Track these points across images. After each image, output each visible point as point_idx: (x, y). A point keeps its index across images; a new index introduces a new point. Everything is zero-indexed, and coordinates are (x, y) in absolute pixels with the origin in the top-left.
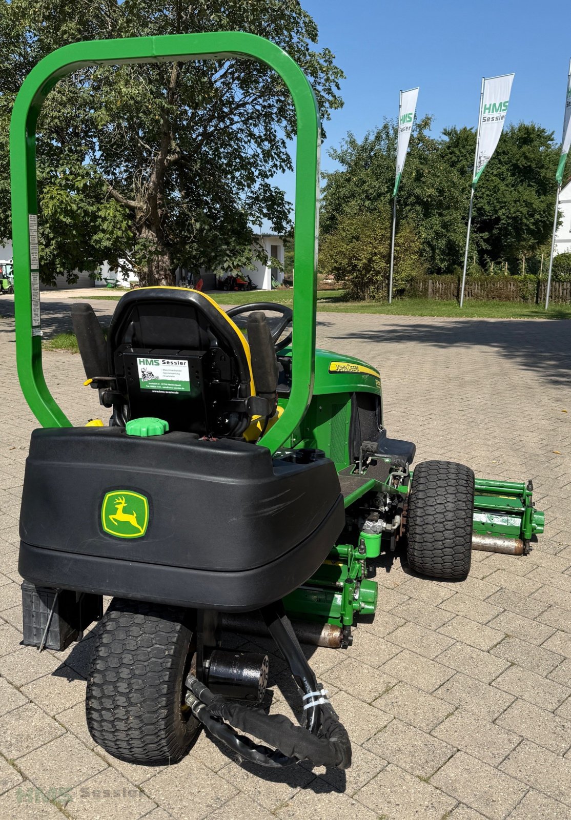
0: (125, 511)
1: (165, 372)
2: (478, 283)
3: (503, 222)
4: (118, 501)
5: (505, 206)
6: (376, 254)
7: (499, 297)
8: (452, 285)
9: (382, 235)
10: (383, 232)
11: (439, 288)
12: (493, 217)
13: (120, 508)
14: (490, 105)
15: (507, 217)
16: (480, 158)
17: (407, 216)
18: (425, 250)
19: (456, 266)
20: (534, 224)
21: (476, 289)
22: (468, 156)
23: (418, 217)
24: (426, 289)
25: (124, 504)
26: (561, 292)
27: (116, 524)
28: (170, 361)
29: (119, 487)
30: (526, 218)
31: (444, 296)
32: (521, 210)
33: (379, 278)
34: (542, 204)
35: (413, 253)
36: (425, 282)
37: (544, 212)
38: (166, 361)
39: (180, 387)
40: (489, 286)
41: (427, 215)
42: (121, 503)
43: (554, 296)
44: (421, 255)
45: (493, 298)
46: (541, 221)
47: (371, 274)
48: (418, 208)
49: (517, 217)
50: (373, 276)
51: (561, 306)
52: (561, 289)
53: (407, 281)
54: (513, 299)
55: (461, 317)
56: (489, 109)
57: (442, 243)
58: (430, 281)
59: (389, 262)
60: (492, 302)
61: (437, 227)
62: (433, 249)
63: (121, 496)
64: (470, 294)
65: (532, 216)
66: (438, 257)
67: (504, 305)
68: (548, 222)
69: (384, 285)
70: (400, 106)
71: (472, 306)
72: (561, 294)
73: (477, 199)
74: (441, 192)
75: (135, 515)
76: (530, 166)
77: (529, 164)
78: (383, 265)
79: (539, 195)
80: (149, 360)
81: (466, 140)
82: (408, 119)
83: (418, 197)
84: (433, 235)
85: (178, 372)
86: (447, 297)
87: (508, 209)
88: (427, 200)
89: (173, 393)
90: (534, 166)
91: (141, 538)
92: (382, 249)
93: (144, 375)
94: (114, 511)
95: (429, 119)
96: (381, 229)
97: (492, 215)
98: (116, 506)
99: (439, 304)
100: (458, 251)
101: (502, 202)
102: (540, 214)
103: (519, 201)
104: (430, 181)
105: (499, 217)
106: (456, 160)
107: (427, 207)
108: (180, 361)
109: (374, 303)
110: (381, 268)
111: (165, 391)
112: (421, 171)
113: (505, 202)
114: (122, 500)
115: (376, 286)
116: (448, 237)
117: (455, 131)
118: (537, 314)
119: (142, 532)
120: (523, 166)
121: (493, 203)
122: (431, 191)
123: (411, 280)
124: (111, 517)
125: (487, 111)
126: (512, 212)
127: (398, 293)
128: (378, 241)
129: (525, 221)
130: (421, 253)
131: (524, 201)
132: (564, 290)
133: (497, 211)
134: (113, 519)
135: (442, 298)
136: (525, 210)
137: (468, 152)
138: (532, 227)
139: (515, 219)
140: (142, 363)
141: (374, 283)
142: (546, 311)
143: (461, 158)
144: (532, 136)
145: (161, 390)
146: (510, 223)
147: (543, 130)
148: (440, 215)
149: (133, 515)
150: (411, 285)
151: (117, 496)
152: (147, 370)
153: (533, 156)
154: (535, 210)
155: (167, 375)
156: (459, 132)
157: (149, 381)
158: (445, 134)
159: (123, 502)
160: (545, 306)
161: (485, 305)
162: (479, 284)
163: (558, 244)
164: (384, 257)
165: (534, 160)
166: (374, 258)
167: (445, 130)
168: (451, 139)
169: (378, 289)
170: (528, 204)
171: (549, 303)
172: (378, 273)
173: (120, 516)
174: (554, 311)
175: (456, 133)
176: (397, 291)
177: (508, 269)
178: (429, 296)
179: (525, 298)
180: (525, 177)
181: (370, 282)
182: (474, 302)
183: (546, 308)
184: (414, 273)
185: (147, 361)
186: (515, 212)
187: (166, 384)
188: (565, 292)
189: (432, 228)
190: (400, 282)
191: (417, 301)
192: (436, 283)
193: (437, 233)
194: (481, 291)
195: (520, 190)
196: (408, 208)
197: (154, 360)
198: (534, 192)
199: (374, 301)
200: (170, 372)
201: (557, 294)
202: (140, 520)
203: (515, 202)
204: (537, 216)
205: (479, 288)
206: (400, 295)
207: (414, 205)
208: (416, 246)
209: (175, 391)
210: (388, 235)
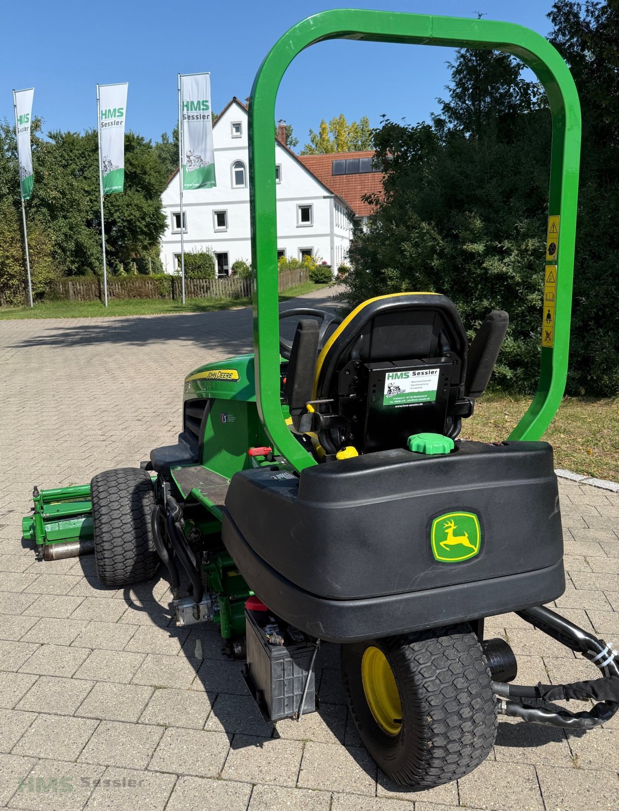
0: (456, 534)
1: (413, 384)
2: (117, 283)
3: (119, 224)
4: (447, 525)
5: (118, 210)
6: (8, 258)
7: (140, 296)
8: (93, 285)
9: (12, 238)
10: (13, 234)
11: (80, 289)
12: (110, 220)
13: (450, 531)
14: (106, 111)
15: (122, 220)
16: (104, 162)
17: (33, 218)
18: (57, 252)
19: (86, 267)
20: (146, 226)
21: (117, 289)
22: (77, 160)
23: (45, 219)
24: (67, 291)
25: (454, 527)
26: (192, 288)
27: (448, 549)
28: (421, 371)
29: (446, 510)
30: (139, 221)
31: (86, 296)
32: (134, 213)
33: (15, 282)
34: (151, 208)
35: (45, 255)
36: (65, 284)
37: (153, 215)
38: (417, 372)
39: (425, 398)
40: (129, 285)
41: (54, 217)
42: (450, 527)
43: (189, 293)
44: (54, 258)
45: (134, 297)
46: (152, 224)
47: (6, 279)
48: (44, 210)
49: (132, 220)
50: (8, 280)
51: (196, 300)
52: (192, 286)
53: (45, 284)
54: (152, 297)
55: (115, 316)
56: (105, 114)
57: (71, 245)
58: (70, 283)
59: (24, 265)
60: (134, 300)
61: (65, 230)
62: (64, 250)
63: (449, 519)
64: (112, 294)
65: (143, 218)
66: (68, 259)
67: (145, 302)
68: (158, 225)
69: (21, 288)
70: (15, 106)
71: (117, 305)
72: (193, 290)
73: (92, 202)
74: (63, 193)
75: (467, 535)
76: (135, 172)
77: (134, 170)
78: (17, 268)
79: (147, 200)
80: (399, 373)
81: (73, 145)
82: (26, 120)
83: (42, 200)
84: (63, 237)
85: (427, 382)
86: (89, 298)
87: (122, 212)
88: (52, 202)
89: (417, 405)
90: (138, 171)
91: (476, 557)
92: (15, 251)
93: (390, 391)
94: (445, 536)
95: (39, 121)
96: (10, 232)
97: (109, 218)
98: (446, 531)
99: (84, 305)
100: (86, 253)
101: (116, 206)
102: (150, 217)
103: (131, 205)
104: (52, 183)
105: (115, 219)
106: (66, 164)
107: (53, 210)
108: (431, 370)
109: (12, 308)
110: (15, 272)
111: (409, 404)
112: (42, 173)
113: (119, 206)
114: (451, 523)
115: (12, 290)
116: (76, 239)
117: (60, 134)
118: (177, 309)
119: (476, 550)
120: (130, 172)
121: (108, 207)
122: (54, 193)
123: (50, 282)
124: (442, 544)
125: (104, 116)
126: (126, 215)
127: (37, 297)
128: (8, 244)
129: (138, 224)
130: (53, 254)
131: (135, 205)
132: (194, 286)
133: (113, 214)
134: (445, 545)
135: (84, 299)
136: (137, 214)
137: (76, 156)
138: (145, 229)
139: (129, 222)
140: (390, 378)
141: (10, 288)
142: (184, 305)
143: (70, 162)
144: (133, 144)
145: (405, 404)
146: (125, 226)
147: (142, 139)
148: (65, 217)
149: (465, 535)
150: (50, 287)
151: (445, 521)
152: (394, 385)
153: (137, 163)
154: (145, 214)
155: (414, 387)
156: (64, 136)
157: (394, 397)
158: (51, 137)
159: (452, 525)
160: (182, 301)
161: (128, 303)
162: (119, 284)
163: (164, 245)
164: (17, 260)
165: (139, 166)
166: (7, 262)
167: (50, 133)
168: (57, 142)
169: (14, 293)
170: (139, 208)
171: (185, 296)
172: (12, 277)
173: (452, 540)
174: (191, 305)
175: (62, 137)
176: (37, 294)
177: (137, 269)
178: (71, 298)
179: (162, 295)
180: (132, 182)
181: (4, 286)
182: (117, 301)
183: (184, 303)
184: (52, 276)
185: (397, 375)
186: (129, 216)
187: (412, 397)
188: (196, 287)
189: (60, 230)
190: (39, 286)
191: (60, 303)
192: (76, 284)
193: (66, 235)
194: (122, 290)
195: (130, 194)
196: (33, 210)
197: (404, 372)
198: (141, 197)
199: (12, 306)
200: (418, 383)
201: (190, 290)
202: (472, 540)
203: (128, 206)
204: (148, 219)
205: (120, 287)
206: (40, 298)
207: (39, 207)
208: (49, 248)
209: (419, 403)
210: (18, 237)
